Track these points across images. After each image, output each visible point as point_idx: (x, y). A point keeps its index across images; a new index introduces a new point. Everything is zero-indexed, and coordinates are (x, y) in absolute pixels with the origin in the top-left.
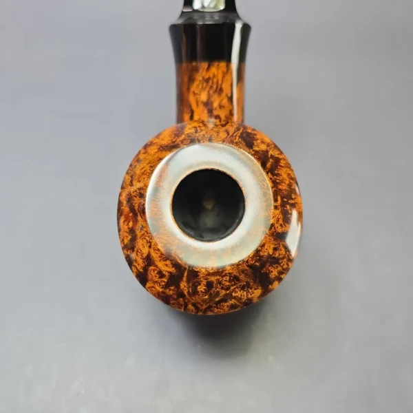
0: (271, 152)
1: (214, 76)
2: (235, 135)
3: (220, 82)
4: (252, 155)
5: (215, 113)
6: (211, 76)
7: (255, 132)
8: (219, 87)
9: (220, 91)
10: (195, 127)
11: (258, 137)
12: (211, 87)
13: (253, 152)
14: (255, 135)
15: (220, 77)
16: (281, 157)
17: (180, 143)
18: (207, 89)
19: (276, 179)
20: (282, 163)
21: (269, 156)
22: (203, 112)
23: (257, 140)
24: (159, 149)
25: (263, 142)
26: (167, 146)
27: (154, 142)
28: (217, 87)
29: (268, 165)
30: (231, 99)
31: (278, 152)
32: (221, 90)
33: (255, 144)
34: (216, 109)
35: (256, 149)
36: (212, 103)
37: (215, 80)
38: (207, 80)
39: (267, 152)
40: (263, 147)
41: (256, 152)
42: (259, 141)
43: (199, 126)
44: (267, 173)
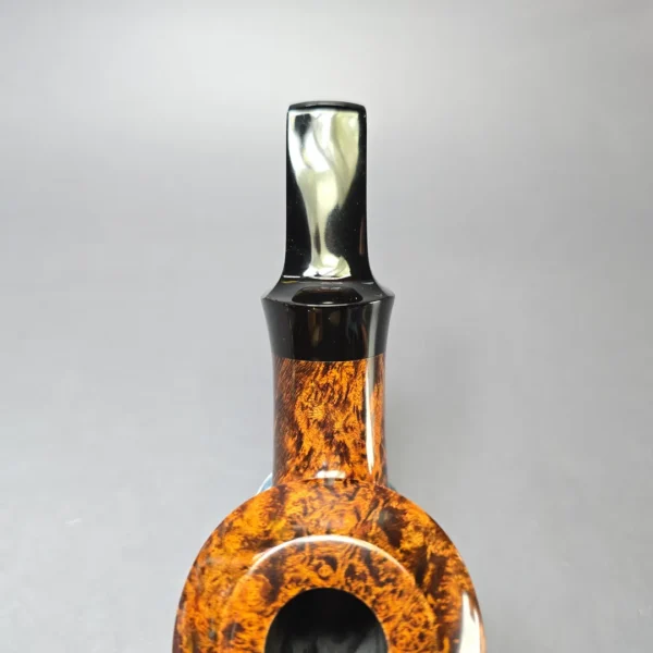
0: (431, 549)
1: (335, 382)
2: (369, 519)
3: (345, 390)
4: (400, 561)
5: (337, 438)
6: (331, 381)
7: (405, 506)
8: (344, 398)
9: (344, 403)
10: (303, 501)
11: (408, 517)
12: (331, 398)
13: (401, 556)
14: (404, 512)
15: (344, 382)
16: (447, 553)
17: (277, 536)
18: (325, 401)
19: (440, 605)
20: (450, 567)
21: (428, 557)
22: (317, 436)
23: (408, 523)
24: (243, 543)
25: (417, 529)
26: (256, 540)
27: (235, 524)
28: (340, 397)
29: (427, 579)
30: (362, 415)
31: (443, 544)
32: (347, 402)
33: (405, 535)
34: (338, 432)
35: (406, 545)
36: (332, 423)
37: (337, 387)
38: (325, 388)
39: (424, 547)
40: (417, 540)
41: (406, 552)
42: (410, 527)
43: (311, 498)
44: (426, 595)
